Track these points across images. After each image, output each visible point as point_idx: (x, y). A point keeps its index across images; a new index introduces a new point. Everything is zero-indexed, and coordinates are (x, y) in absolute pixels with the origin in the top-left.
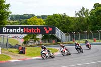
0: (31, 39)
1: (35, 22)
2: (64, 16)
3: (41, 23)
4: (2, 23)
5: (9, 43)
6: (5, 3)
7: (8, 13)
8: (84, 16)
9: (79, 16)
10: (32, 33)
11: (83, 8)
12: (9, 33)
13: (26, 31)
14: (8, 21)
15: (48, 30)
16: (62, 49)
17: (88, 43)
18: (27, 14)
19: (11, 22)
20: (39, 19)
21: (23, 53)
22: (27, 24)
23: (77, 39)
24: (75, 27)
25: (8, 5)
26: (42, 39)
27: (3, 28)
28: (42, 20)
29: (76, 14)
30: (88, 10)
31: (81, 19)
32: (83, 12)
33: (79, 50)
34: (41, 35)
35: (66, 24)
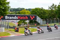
0: (22, 23)
1: (24, 13)
2: (42, 9)
3: (28, 13)
4: (5, 14)
5: (9, 25)
6: (7, 2)
7: (9, 7)
8: (54, 9)
9: (51, 9)
10: (23, 19)
11: (53, 4)
12: (9, 19)
13: (19, 18)
14: (8, 12)
15: (32, 17)
16: (38, 29)
17: (56, 26)
18: (20, 8)
19: (11, 12)
20: (27, 11)
21: (17, 31)
22: (20, 14)
23: (49, 23)
24: (48, 16)
25: (8, 3)
26: (29, 23)
27: (6, 16)
28: (29, 12)
29: (49, 8)
30: (56, 6)
31: (52, 11)
32: (53, 7)
33: (50, 30)
34: (28, 20)
35: (43, 14)
